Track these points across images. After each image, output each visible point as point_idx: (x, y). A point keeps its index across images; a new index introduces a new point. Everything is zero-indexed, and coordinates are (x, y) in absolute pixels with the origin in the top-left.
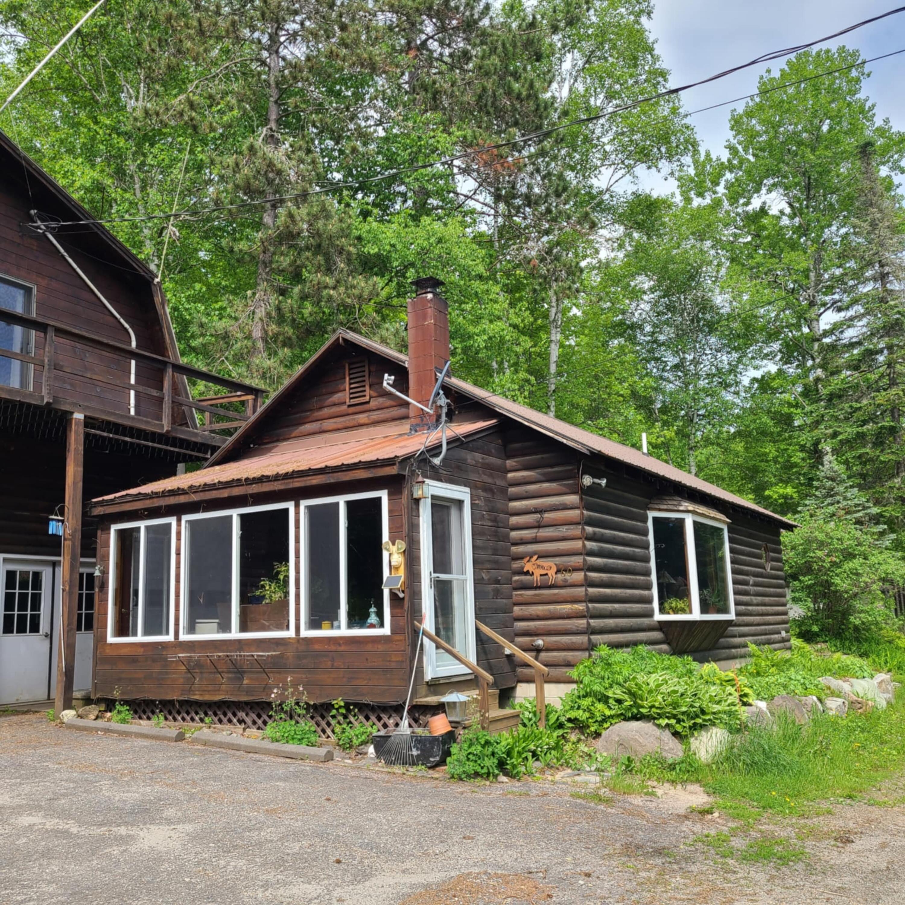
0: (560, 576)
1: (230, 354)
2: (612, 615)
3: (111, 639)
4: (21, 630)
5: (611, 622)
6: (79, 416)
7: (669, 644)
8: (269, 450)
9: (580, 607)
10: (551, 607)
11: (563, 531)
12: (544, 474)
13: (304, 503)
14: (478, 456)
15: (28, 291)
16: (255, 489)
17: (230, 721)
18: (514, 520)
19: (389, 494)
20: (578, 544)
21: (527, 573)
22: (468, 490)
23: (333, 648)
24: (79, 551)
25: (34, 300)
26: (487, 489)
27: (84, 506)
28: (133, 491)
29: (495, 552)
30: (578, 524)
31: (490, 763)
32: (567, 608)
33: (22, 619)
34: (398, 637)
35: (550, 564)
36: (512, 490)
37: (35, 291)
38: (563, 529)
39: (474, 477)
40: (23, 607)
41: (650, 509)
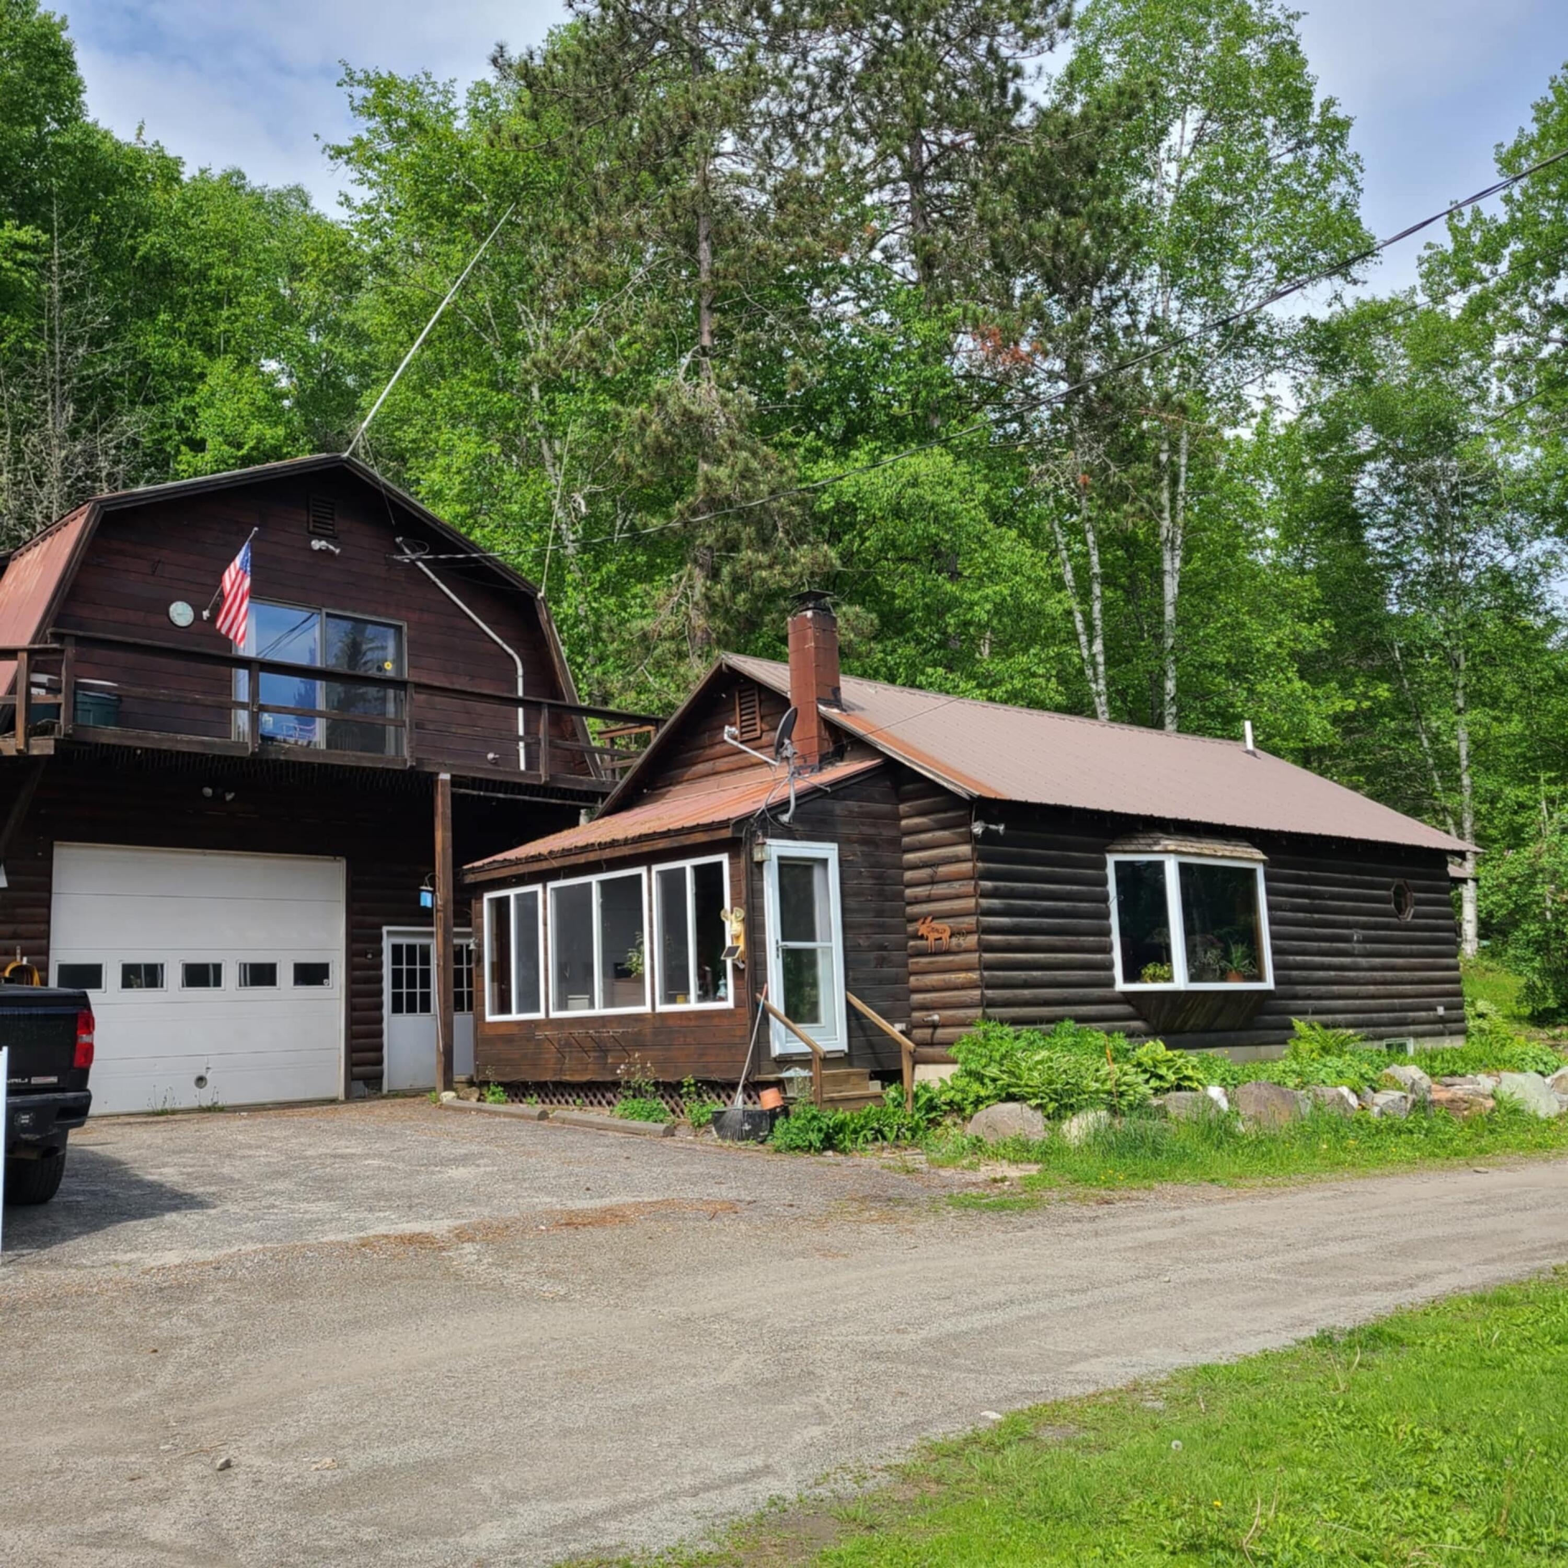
0: (954, 941)
1: (649, 661)
2: (1026, 985)
3: (489, 1018)
4: (411, 1009)
5: (1027, 993)
6: (445, 776)
7: (1145, 1020)
8: (663, 796)
9: (974, 976)
10: (946, 976)
11: (957, 888)
12: (936, 821)
13: (656, 868)
14: (853, 805)
15: (399, 629)
16: (608, 854)
17: (600, 1103)
18: (909, 875)
19: (731, 858)
20: (970, 903)
21: (922, 937)
22: (835, 846)
23: (685, 1023)
24: (452, 922)
25: (405, 639)
26: (866, 841)
27: (455, 875)
28: (499, 857)
29: (880, 913)
30: (972, 878)
31: (814, 1137)
32: (962, 977)
33: (411, 997)
34: (741, 1010)
35: (945, 926)
36: (906, 840)
37: (405, 629)
38: (956, 885)
39: (844, 830)
40: (412, 984)
41: (1110, 852)
